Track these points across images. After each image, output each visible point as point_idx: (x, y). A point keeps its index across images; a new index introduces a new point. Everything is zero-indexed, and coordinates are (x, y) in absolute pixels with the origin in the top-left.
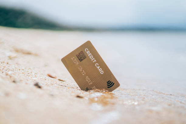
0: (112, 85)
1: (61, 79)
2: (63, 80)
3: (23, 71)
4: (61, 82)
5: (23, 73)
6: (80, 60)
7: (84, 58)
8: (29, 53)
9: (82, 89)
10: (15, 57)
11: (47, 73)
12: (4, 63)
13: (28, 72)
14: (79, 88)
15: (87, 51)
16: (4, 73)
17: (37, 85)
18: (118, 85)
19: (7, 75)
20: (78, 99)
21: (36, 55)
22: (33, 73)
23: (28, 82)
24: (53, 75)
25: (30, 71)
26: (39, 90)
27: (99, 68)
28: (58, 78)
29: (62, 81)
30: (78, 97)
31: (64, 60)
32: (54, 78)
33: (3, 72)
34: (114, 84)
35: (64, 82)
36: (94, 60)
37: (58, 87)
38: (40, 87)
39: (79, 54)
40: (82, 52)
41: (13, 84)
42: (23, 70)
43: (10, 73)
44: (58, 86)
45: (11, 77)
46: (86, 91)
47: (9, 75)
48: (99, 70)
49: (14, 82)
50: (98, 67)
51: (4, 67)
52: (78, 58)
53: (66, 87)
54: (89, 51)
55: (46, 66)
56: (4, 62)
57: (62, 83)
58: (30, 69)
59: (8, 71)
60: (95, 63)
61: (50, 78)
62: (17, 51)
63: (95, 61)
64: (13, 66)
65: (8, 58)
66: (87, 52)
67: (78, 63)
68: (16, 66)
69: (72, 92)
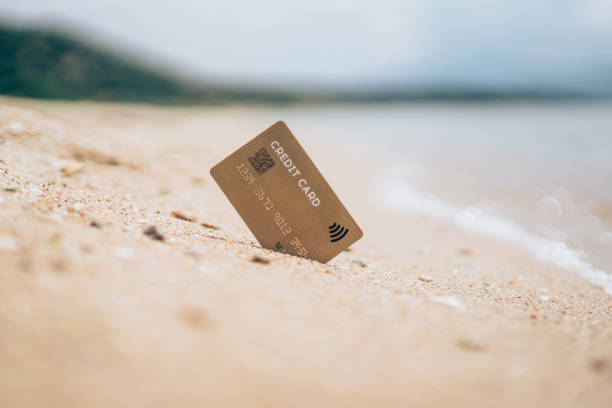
0: (343, 233)
1: (210, 223)
2: (215, 224)
3: (110, 204)
4: (208, 230)
5: (109, 208)
6: (258, 170)
7: (270, 167)
8: (113, 163)
9: (264, 246)
10: (78, 171)
11: (170, 209)
12: (56, 186)
13: (122, 205)
14: (258, 244)
15: (277, 147)
16: (64, 207)
17: (153, 233)
18: (359, 234)
19: (71, 210)
20: (258, 265)
21: (133, 167)
22: (136, 209)
23: (126, 227)
24: (188, 214)
25: (126, 205)
26: (158, 244)
27: (309, 192)
28: (200, 222)
29: (212, 227)
30: (257, 260)
31: (217, 172)
32: (190, 220)
33: (59, 206)
34: (349, 232)
35: (217, 231)
36: (294, 171)
37: (205, 241)
38: (160, 238)
39: (257, 155)
40: (264, 149)
41: (94, 230)
42: (107, 200)
43: (78, 206)
44: (204, 238)
45: (82, 215)
46: (276, 251)
47: (78, 212)
48: (309, 195)
49: (94, 225)
50: (307, 189)
51: (60, 193)
52: (253, 164)
53: (224, 242)
54: (281, 148)
55: (164, 192)
56: (54, 183)
57: (214, 233)
58: (125, 199)
59: (73, 203)
60: (298, 178)
61: (180, 221)
62: (79, 156)
63: (298, 172)
64: (81, 191)
65: (61, 173)
66: (277, 151)
67: (252, 180)
68: (89, 193)
69: (241, 252)
